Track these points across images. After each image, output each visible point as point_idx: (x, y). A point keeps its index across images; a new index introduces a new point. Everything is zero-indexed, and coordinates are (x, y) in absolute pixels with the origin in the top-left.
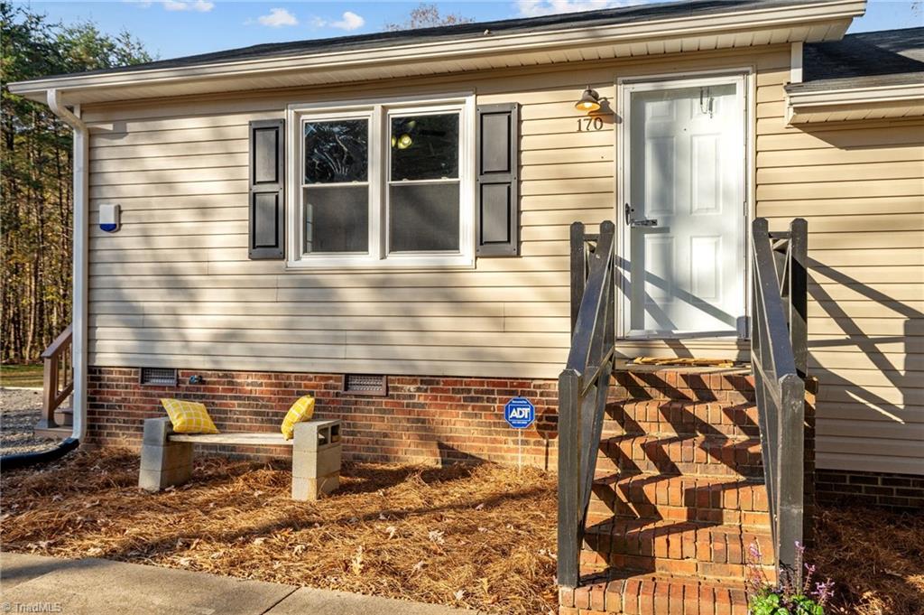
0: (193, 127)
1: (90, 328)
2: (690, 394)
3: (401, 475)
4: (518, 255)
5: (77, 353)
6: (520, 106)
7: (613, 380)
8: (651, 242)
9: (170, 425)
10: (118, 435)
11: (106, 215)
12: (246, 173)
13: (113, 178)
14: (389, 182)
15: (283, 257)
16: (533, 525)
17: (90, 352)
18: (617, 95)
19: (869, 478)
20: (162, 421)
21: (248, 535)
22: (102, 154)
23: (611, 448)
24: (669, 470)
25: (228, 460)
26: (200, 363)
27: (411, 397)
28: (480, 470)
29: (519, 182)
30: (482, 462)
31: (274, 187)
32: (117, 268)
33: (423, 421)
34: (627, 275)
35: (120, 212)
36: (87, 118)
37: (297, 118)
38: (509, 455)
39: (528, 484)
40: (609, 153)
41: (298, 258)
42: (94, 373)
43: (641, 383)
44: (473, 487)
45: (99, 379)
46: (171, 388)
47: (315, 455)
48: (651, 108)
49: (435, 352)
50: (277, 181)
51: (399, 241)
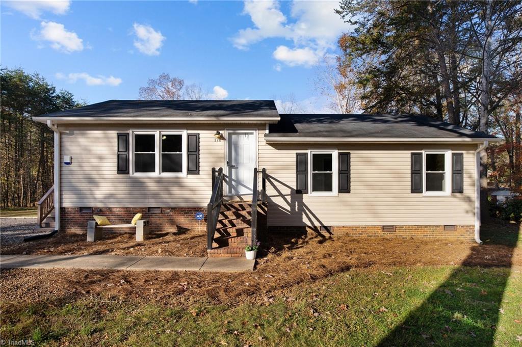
1: (61, 195)
2: (240, 209)
3: (167, 234)
4: (199, 174)
5: (56, 203)
6: (199, 134)
7: (222, 206)
8: (233, 171)
9: (97, 223)
11: (67, 159)
12: (116, 148)
13: (69, 148)
14: (162, 153)
15: (128, 173)
16: (203, 241)
17: (61, 202)
18: (225, 133)
19: (283, 227)
20: (94, 222)
21: (128, 248)
22: (64, 140)
23: (221, 222)
24: (233, 225)
25: (112, 234)
26: (100, 205)
27: (169, 213)
28: (188, 232)
29: (199, 154)
30: (189, 230)
31: (126, 153)
32: (70, 176)
33: (172, 220)
34: (228, 179)
35: (72, 158)
36: (59, 128)
37: (132, 133)
38: (196, 228)
39: (201, 234)
40: (223, 148)
41: (133, 174)
42: (62, 209)
43: (229, 206)
44: (187, 236)
45: (64, 211)
46: (90, 213)
47: (143, 229)
48: (233, 136)
50: (126, 151)
51: (165, 169)
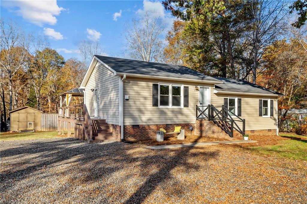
0: (143, 84)
1: (124, 118)
4: (188, 107)
6: (188, 87)
10: (128, 138)
12: (152, 92)
13: (128, 91)
14: (172, 96)
15: (158, 106)
17: (124, 123)
22: (125, 86)
26: (144, 124)
29: (189, 97)
31: (156, 95)
35: (129, 97)
37: (160, 84)
46: (138, 128)
49: (179, 120)
51: (174, 104)
